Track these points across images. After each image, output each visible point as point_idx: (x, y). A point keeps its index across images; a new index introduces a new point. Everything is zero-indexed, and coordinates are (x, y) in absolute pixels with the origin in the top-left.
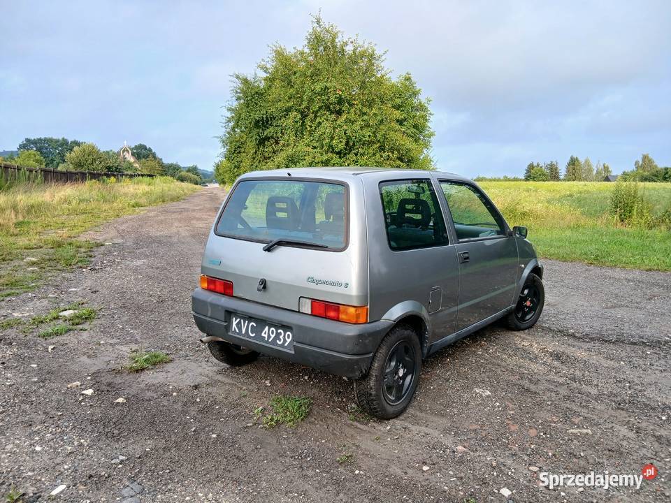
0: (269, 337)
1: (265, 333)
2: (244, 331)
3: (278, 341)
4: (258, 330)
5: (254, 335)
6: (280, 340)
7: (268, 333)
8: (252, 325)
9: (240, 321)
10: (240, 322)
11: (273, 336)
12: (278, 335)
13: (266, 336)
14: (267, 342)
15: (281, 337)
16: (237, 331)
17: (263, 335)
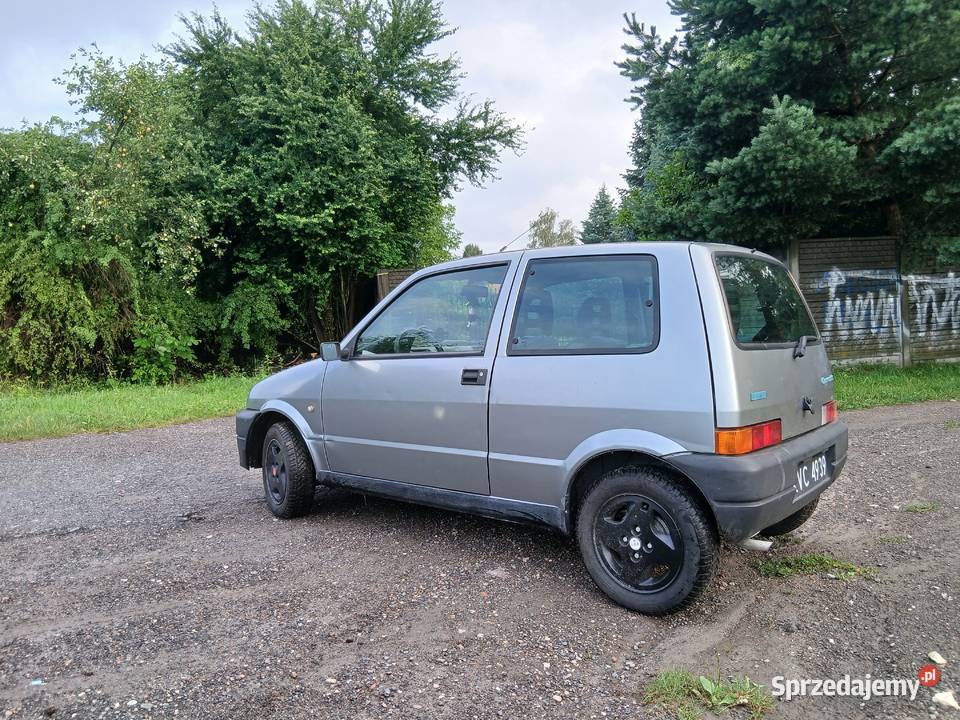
3: (821, 474)
5: (808, 482)
7: (814, 470)
8: (805, 471)
11: (817, 472)
12: (819, 466)
13: (815, 475)
14: (817, 483)
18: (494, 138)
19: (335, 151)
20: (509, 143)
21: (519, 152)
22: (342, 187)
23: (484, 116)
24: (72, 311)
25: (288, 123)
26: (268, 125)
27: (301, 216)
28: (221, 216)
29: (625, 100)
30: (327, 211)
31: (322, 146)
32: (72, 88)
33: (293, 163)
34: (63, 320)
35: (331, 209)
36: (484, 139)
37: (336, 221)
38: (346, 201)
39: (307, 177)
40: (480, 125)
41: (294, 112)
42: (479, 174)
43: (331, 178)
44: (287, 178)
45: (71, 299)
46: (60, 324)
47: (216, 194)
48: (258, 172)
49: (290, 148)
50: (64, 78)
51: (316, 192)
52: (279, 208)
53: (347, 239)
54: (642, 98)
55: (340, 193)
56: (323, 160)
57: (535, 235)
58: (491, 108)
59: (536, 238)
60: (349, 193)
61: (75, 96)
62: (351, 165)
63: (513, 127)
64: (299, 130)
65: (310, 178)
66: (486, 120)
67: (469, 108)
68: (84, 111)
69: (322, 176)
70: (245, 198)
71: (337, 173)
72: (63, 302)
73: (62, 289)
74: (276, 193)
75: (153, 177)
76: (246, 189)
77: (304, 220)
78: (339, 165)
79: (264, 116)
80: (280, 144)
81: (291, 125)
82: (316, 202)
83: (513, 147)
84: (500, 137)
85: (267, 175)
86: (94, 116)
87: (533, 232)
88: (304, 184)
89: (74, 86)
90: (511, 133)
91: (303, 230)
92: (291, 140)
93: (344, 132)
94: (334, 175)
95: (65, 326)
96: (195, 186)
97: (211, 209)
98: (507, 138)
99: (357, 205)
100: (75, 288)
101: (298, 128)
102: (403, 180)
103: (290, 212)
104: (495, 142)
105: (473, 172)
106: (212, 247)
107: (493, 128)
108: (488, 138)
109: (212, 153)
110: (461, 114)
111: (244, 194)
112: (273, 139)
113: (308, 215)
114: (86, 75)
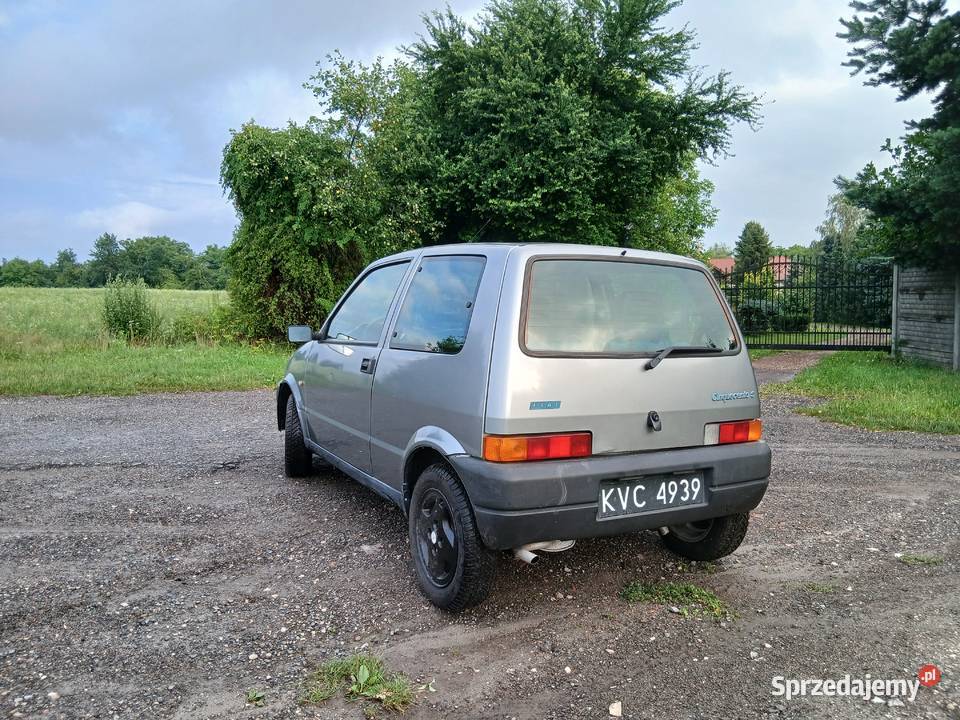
0: (668, 496)
1: (662, 494)
2: (624, 506)
3: (682, 498)
4: (648, 495)
5: (644, 503)
6: (684, 495)
7: (665, 492)
8: (639, 490)
9: (616, 492)
10: (615, 494)
11: (673, 494)
12: (681, 488)
13: (664, 497)
14: (669, 506)
15: (686, 490)
16: (612, 509)
17: (659, 497)
18: (728, 111)
19: (546, 135)
20: (746, 117)
21: (756, 126)
22: (552, 171)
23: (718, 89)
24: (319, 285)
25: (502, 111)
26: (486, 115)
27: (513, 200)
28: (443, 202)
29: (843, 64)
30: (534, 195)
31: (536, 131)
32: (318, 91)
33: (508, 151)
34: (312, 292)
35: (539, 193)
36: (716, 113)
37: (545, 204)
38: (554, 185)
39: (520, 163)
40: (712, 98)
41: (509, 101)
42: (710, 150)
43: (543, 162)
44: (502, 165)
45: (317, 275)
46: (309, 296)
47: (440, 183)
48: (477, 159)
49: (503, 135)
50: (311, 83)
51: (527, 177)
52: (494, 193)
53: (557, 221)
54: (864, 60)
55: (550, 177)
56: (536, 145)
57: (834, 210)
58: (726, 79)
59: (836, 214)
60: (559, 177)
61: (321, 98)
62: (561, 149)
63: (749, 99)
64: (514, 118)
65: (522, 164)
66: (719, 94)
67: (699, 81)
68: (330, 111)
69: (535, 162)
70: (465, 184)
71: (548, 157)
72: (311, 277)
73: (310, 266)
74: (491, 180)
75: (387, 167)
76: (466, 177)
77: (514, 204)
78: (550, 150)
79: (484, 107)
80: (496, 131)
81: (505, 114)
82: (526, 186)
83: (749, 121)
84: (735, 111)
85: (484, 162)
86: (337, 115)
87: (831, 207)
88: (516, 170)
89: (320, 89)
90: (746, 105)
91: (514, 213)
92: (505, 128)
93: (557, 116)
94: (545, 159)
95: (313, 297)
96: (423, 176)
97: (435, 197)
98: (742, 110)
99: (565, 188)
100: (322, 265)
101: (512, 116)
102: (618, 160)
103: (503, 197)
104: (729, 116)
105: (703, 148)
106: (430, 231)
107: (727, 101)
108: (721, 112)
109: (439, 144)
110: (690, 87)
111: (464, 182)
112: (490, 126)
113: (518, 200)
114: (330, 79)
